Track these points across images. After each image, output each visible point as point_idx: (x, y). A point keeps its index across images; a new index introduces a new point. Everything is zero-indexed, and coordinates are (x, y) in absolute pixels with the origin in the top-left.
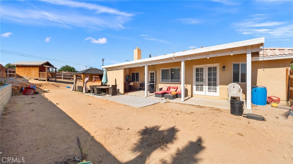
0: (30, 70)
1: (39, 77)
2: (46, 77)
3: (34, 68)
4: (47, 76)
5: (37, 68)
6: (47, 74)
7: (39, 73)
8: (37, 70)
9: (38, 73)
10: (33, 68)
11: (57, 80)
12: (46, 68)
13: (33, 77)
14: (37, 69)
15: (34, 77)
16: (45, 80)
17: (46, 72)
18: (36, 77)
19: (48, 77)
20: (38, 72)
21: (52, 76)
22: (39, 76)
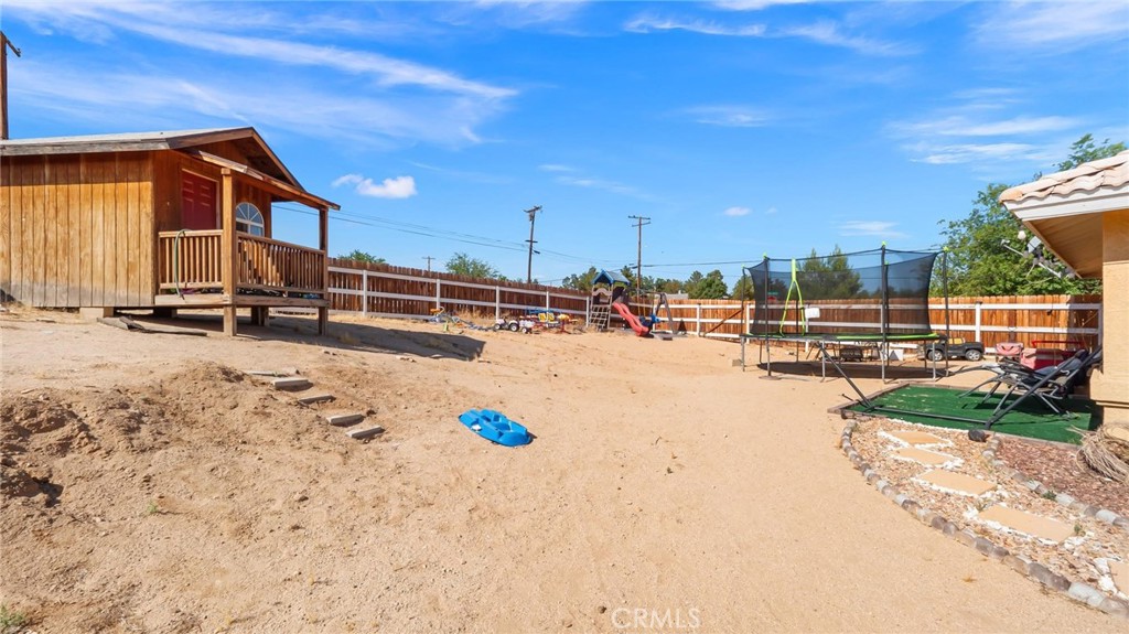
0: (74, 212)
1: (157, 291)
2: (225, 282)
3: (110, 187)
4: (237, 273)
5: (133, 186)
6: (238, 249)
7: (159, 246)
8: (133, 210)
9: (148, 246)
10: (98, 187)
11: (336, 317)
12: (227, 185)
13: (98, 284)
14: (137, 200)
15: (110, 288)
16: (216, 324)
17: (225, 233)
18: (122, 292)
19: (252, 283)
20: (147, 227)
21: (289, 283)
22: (159, 274)
